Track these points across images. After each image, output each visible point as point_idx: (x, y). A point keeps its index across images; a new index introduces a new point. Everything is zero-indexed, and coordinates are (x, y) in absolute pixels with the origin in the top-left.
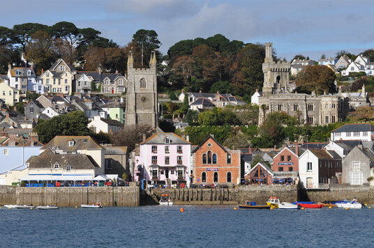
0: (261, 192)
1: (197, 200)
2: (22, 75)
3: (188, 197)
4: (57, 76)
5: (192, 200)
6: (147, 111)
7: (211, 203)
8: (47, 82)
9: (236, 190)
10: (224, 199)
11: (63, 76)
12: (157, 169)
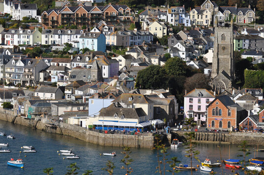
0: (246, 137)
1: (205, 140)
2: (176, 12)
3: (199, 138)
4: (200, 13)
5: (201, 139)
6: (225, 56)
7: (213, 142)
8: (193, 17)
9: (230, 135)
10: (222, 140)
11: (205, 13)
12: (192, 113)
